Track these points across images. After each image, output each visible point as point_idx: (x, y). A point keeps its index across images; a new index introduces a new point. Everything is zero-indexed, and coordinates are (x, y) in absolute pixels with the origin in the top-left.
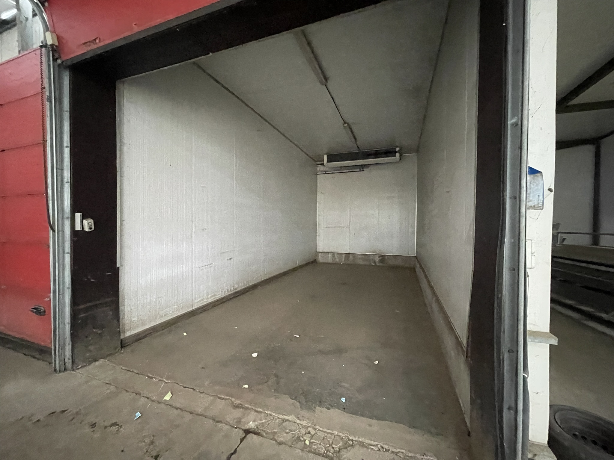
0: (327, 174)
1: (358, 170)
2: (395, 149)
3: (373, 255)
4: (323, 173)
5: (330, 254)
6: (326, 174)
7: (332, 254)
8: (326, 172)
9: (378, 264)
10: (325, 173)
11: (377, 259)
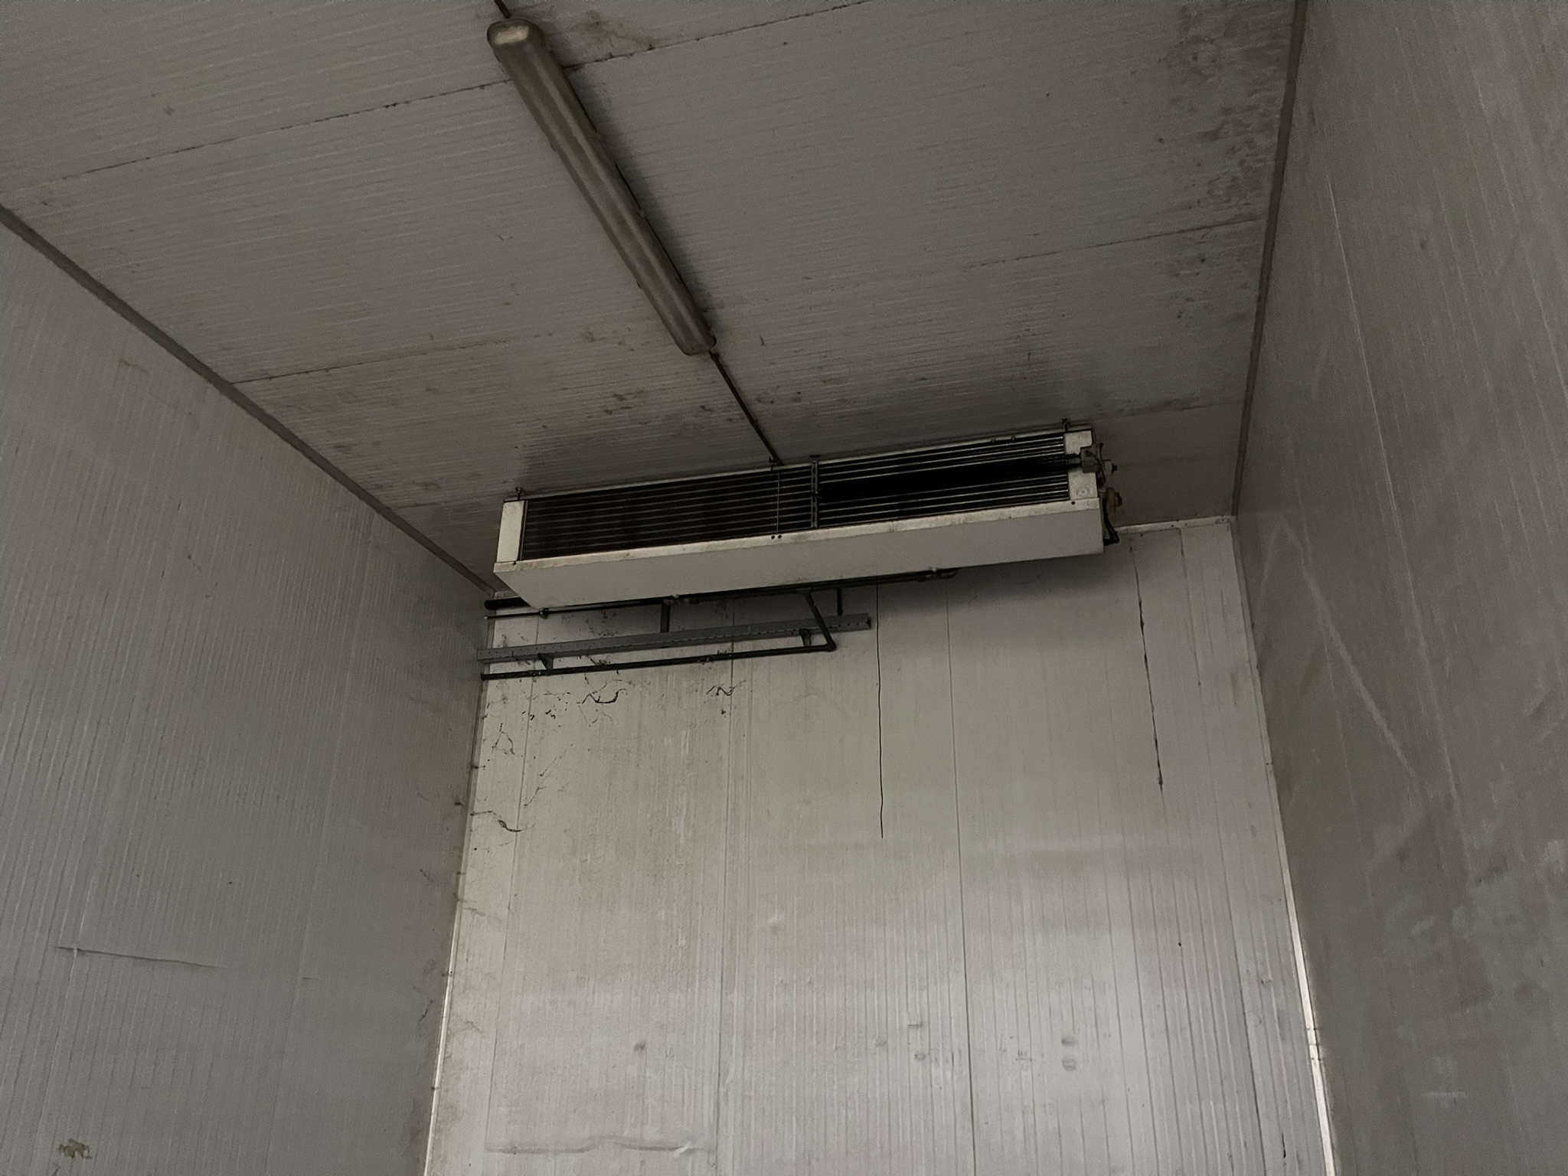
2: (1058, 438)
6: (550, 672)
8: (546, 658)
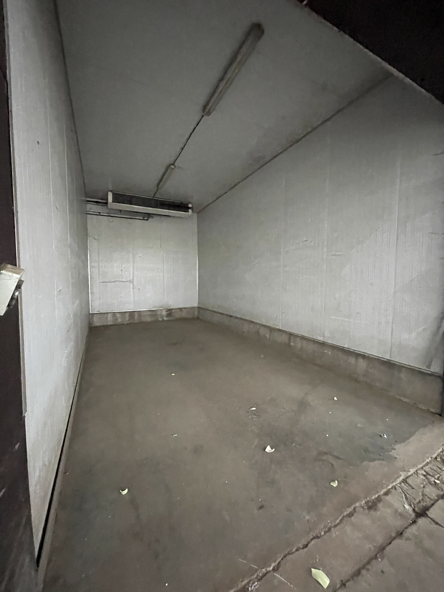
0: (101, 216)
1: (142, 218)
2: (188, 204)
3: (160, 311)
4: (96, 214)
5: (109, 314)
7: (112, 314)
8: (100, 213)
9: (165, 319)
10: (98, 214)
11: (164, 313)
